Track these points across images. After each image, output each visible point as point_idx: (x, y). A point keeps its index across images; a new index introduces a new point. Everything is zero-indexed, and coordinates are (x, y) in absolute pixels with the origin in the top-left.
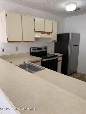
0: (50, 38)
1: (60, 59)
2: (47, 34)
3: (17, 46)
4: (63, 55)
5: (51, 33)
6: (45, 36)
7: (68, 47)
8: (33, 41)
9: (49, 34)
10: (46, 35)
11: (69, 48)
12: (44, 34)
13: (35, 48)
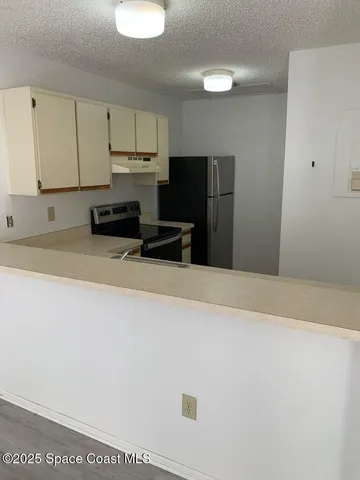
0: (152, 174)
1: (187, 239)
2: (145, 160)
3: (51, 206)
4: (192, 225)
5: (155, 155)
6: (139, 166)
7: (206, 200)
8: (108, 187)
9: (149, 160)
10: (142, 161)
11: (211, 203)
12: (135, 159)
13: (107, 209)
